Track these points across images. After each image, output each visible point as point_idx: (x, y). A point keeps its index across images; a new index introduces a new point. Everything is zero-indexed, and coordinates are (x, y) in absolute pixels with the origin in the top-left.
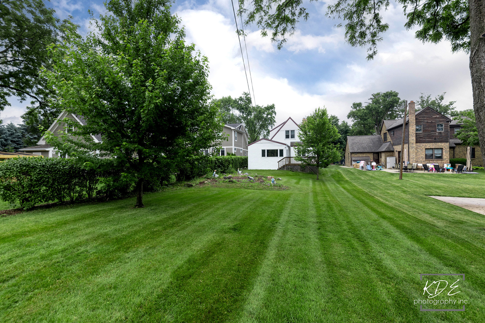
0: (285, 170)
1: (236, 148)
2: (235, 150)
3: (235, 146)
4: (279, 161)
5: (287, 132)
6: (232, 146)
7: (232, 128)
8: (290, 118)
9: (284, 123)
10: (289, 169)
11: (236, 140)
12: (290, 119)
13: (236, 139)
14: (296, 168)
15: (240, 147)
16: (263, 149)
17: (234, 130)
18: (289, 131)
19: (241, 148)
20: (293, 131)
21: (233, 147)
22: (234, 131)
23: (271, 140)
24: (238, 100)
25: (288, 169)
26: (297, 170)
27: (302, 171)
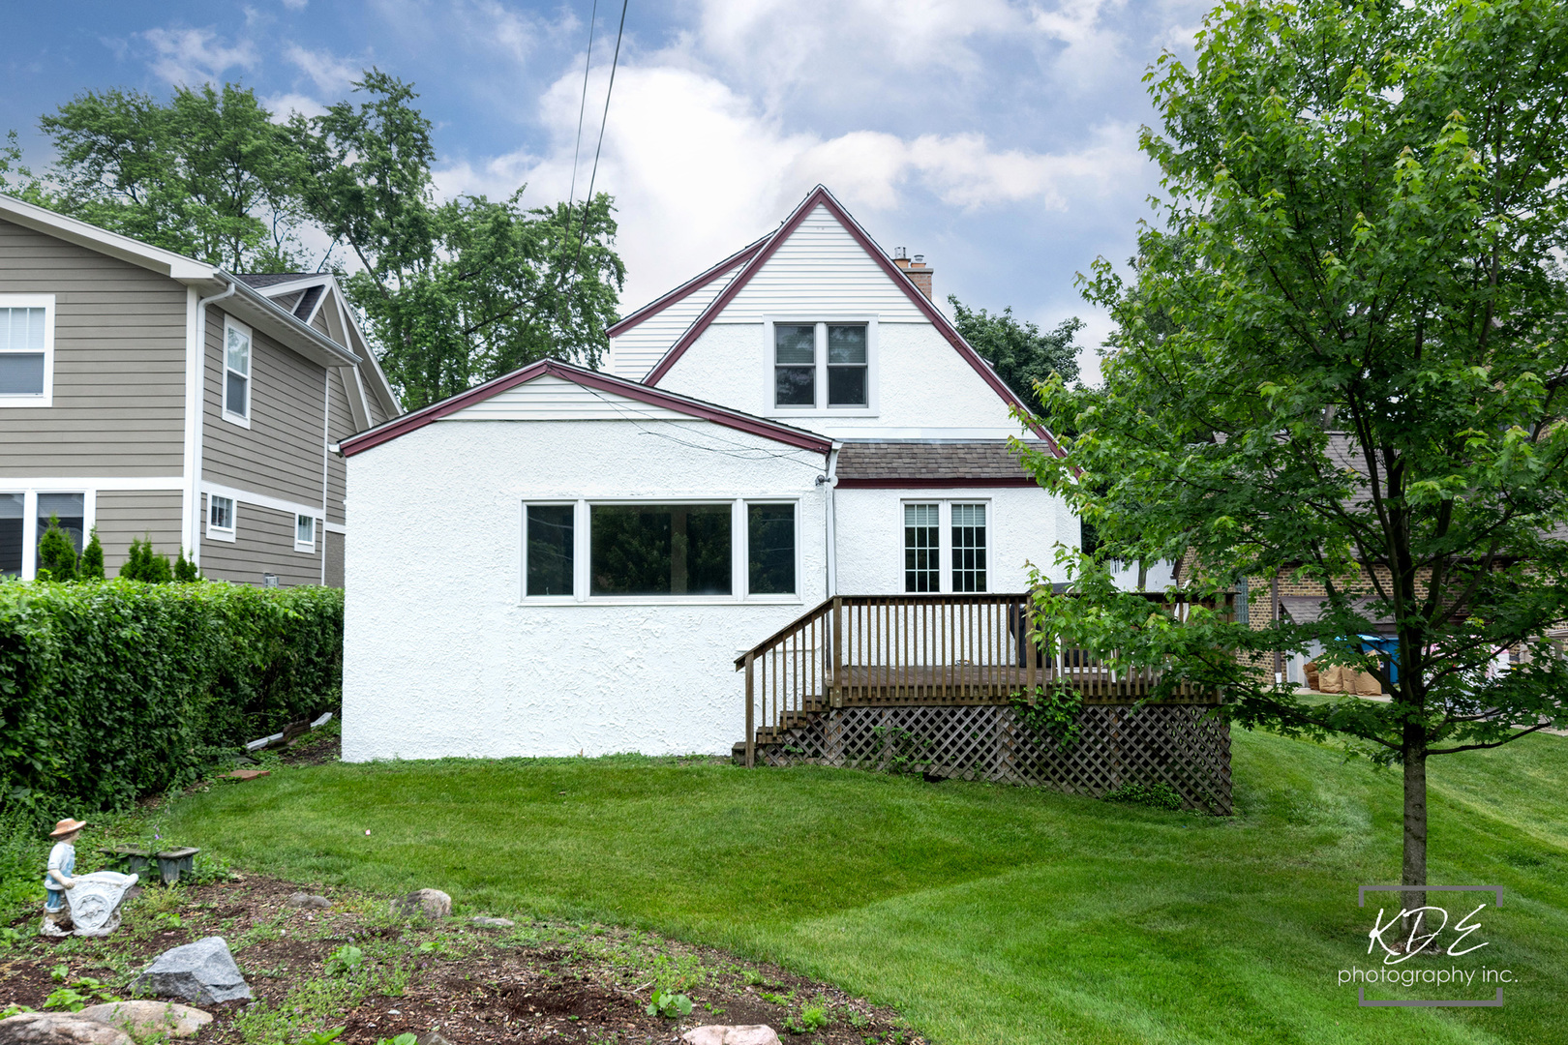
0: (833, 760)
1: (235, 495)
2: (219, 515)
3: (208, 473)
4: (760, 650)
5: (793, 336)
6: (177, 469)
7: (182, 268)
8: (821, 197)
9: (756, 257)
10: (875, 745)
11: (228, 416)
12: (820, 213)
13: (237, 406)
14: (963, 728)
15: (293, 496)
16: (549, 492)
17: (202, 288)
18: (807, 329)
19: (300, 509)
20: (851, 334)
21: (191, 484)
22: (216, 314)
23: (646, 392)
24: (317, 133)
25: (862, 748)
26: (977, 761)
27: (1041, 769)
